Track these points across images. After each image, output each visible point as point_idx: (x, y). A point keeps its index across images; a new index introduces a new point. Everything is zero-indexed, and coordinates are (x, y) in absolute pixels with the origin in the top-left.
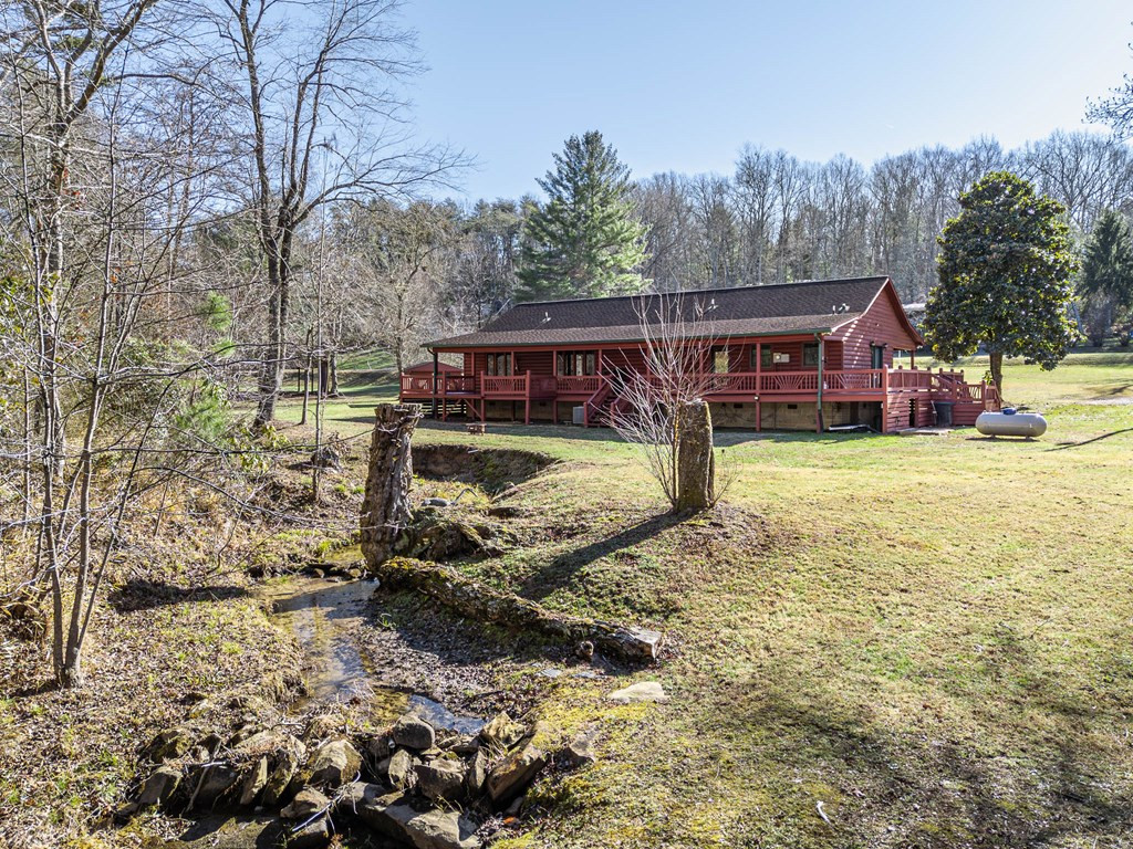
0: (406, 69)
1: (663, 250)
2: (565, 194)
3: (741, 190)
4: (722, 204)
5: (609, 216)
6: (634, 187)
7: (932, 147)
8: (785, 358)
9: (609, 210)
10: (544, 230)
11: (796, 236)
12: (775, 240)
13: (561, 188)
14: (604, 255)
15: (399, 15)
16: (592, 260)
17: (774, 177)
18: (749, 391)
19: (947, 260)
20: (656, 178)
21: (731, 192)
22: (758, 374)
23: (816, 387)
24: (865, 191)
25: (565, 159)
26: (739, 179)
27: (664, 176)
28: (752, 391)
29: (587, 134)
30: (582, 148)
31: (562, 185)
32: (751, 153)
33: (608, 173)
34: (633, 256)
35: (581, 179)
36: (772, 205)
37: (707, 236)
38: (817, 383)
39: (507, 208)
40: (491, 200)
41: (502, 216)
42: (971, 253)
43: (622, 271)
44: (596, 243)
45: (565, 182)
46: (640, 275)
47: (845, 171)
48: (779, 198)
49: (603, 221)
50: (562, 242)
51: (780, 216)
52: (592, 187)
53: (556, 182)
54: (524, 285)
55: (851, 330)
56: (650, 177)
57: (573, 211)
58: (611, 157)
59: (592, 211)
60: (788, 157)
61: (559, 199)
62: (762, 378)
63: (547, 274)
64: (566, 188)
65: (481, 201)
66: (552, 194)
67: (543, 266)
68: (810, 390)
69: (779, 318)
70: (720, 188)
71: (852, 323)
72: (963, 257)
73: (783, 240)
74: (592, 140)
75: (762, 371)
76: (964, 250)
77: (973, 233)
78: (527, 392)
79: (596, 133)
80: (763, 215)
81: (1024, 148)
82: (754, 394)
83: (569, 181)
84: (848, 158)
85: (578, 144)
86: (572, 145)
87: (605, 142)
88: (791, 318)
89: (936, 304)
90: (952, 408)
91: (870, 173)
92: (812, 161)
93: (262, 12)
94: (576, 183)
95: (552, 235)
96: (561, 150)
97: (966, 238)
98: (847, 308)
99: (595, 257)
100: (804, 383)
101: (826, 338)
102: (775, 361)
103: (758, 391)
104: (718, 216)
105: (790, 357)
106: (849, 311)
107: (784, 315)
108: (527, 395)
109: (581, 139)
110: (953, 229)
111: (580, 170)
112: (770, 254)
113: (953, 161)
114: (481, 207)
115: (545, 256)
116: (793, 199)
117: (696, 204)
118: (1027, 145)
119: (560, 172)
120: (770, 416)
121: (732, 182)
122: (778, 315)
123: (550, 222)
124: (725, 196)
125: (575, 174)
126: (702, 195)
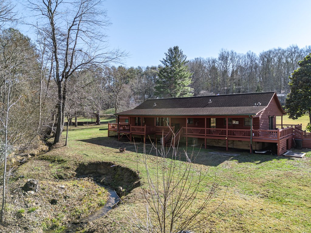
0: (105, 24)
1: (197, 79)
2: (168, 64)
3: (220, 62)
4: (214, 66)
5: (181, 70)
6: (188, 62)
7: (277, 48)
8: (237, 123)
9: (181, 68)
10: (162, 75)
11: (236, 74)
12: (230, 76)
13: (167, 63)
14: (179, 81)
15: (102, 5)
16: (176, 83)
17: (230, 58)
18: (223, 136)
19: (295, 84)
20: (196, 59)
21: (217, 62)
22: (227, 129)
23: (250, 136)
24: (257, 61)
25: (168, 54)
26: (219, 59)
27: (198, 58)
28: (225, 136)
29: (174, 47)
30: (173, 51)
31: (167, 62)
32: (223, 51)
33: (180, 58)
34: (188, 82)
35: (173, 60)
36: (229, 66)
37: (210, 75)
38: (250, 134)
39: (154, 68)
40: (150, 66)
41: (153, 71)
42: (304, 82)
43: (185, 86)
44: (177, 78)
45: (168, 61)
46: (190, 87)
47: (251, 56)
48: (231, 64)
49: (179, 72)
50: (167, 78)
51: (231, 69)
52: (176, 62)
53: (166, 61)
54: (157, 90)
55: (261, 114)
56: (194, 59)
57: (170, 69)
58: (181, 53)
59: (176, 69)
60: (234, 52)
61: (167, 66)
62: (229, 131)
63: (163, 87)
64: (168, 62)
65: (148, 66)
66: (165, 64)
67: (162, 85)
68: (247, 137)
69: (235, 107)
70: (214, 61)
71: (262, 111)
72: (301, 84)
73: (232, 75)
74: (176, 48)
75: (228, 128)
76: (302, 81)
77: (304, 75)
78: (145, 132)
79: (177, 47)
80: (226, 68)
81: (305, 47)
82: (226, 137)
83: (169, 60)
84: (252, 52)
85: (172, 50)
86: (170, 50)
87: (179, 49)
88: (239, 107)
89: (290, 99)
90: (302, 141)
91: (259, 56)
92: (241, 53)
93: (56, 6)
94: (171, 61)
95: (164, 76)
96: (167, 52)
97: (302, 77)
98: (260, 104)
99: (176, 82)
100: (245, 133)
101: (254, 117)
102: (233, 124)
103: (227, 135)
104: (213, 69)
105: (239, 122)
106: (261, 105)
107: (236, 106)
108: (145, 133)
109: (173, 48)
110: (296, 74)
111: (173, 57)
112: (228, 80)
113: (284, 52)
114: (148, 68)
115: (163, 82)
116: (235, 64)
117: (207, 66)
118: (306, 47)
119: (166, 58)
120: (231, 143)
121: (217, 60)
122: (234, 106)
123: (164, 72)
124: (215, 63)
125: (171, 59)
126: (209, 63)
